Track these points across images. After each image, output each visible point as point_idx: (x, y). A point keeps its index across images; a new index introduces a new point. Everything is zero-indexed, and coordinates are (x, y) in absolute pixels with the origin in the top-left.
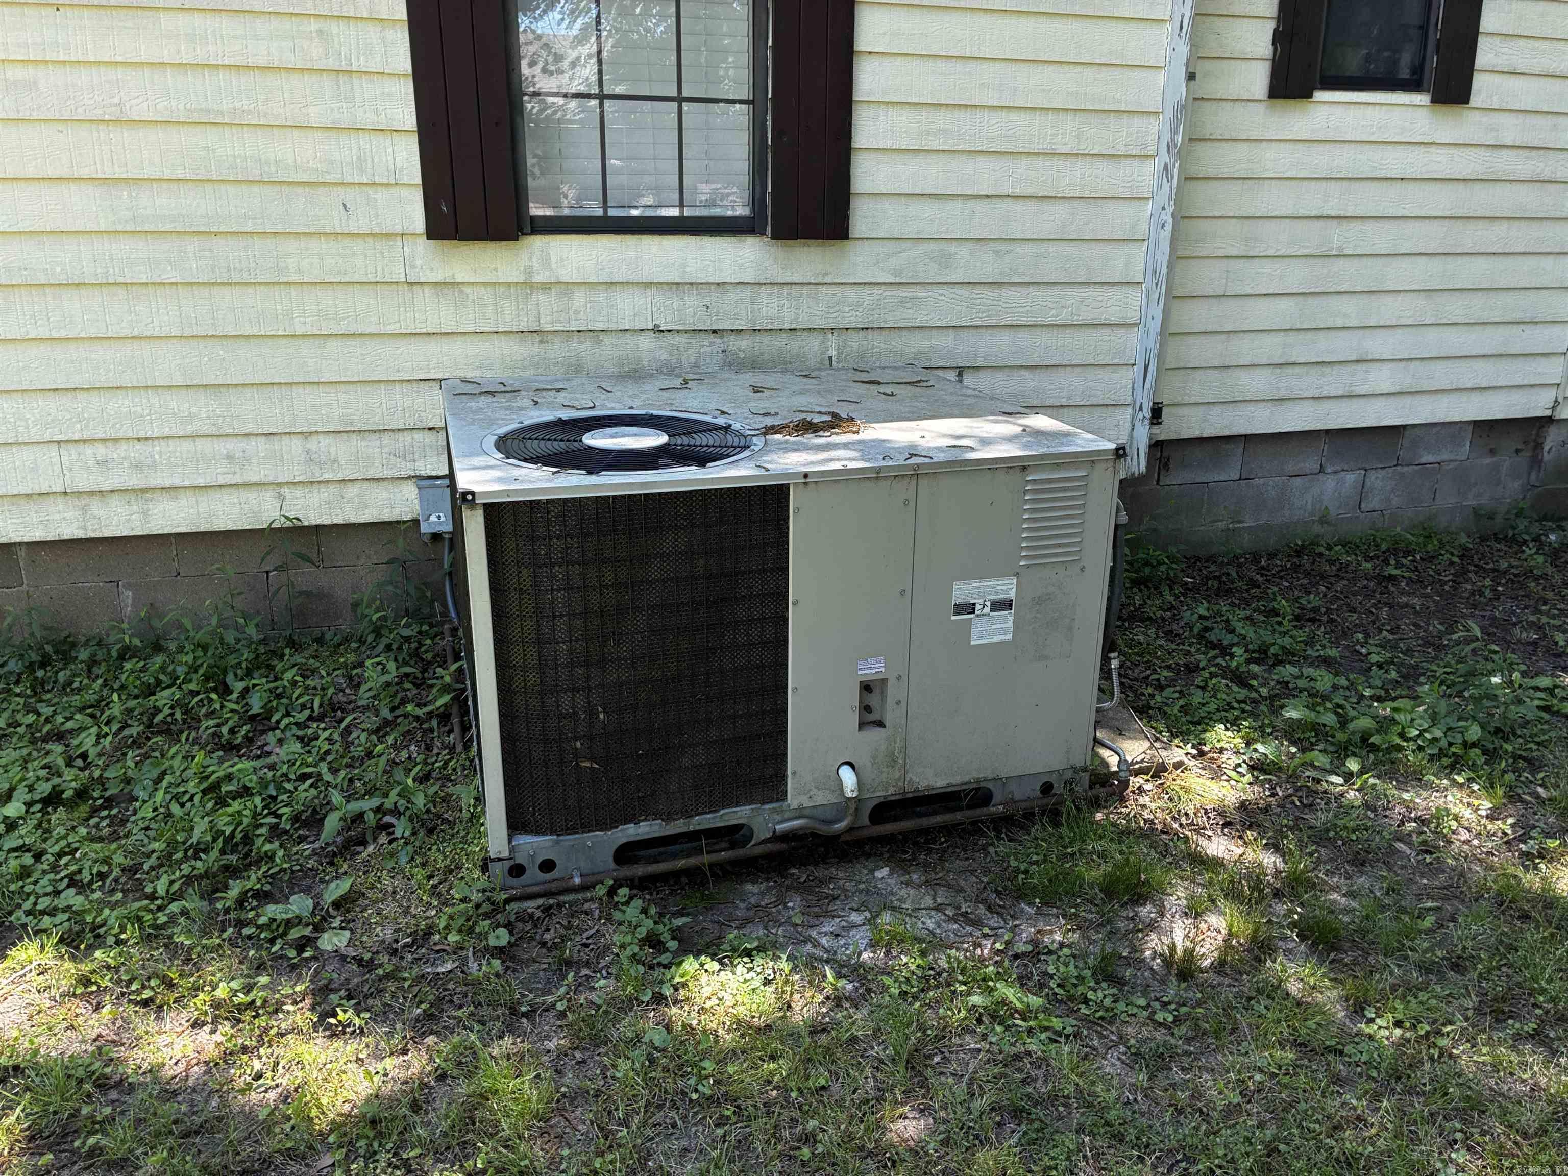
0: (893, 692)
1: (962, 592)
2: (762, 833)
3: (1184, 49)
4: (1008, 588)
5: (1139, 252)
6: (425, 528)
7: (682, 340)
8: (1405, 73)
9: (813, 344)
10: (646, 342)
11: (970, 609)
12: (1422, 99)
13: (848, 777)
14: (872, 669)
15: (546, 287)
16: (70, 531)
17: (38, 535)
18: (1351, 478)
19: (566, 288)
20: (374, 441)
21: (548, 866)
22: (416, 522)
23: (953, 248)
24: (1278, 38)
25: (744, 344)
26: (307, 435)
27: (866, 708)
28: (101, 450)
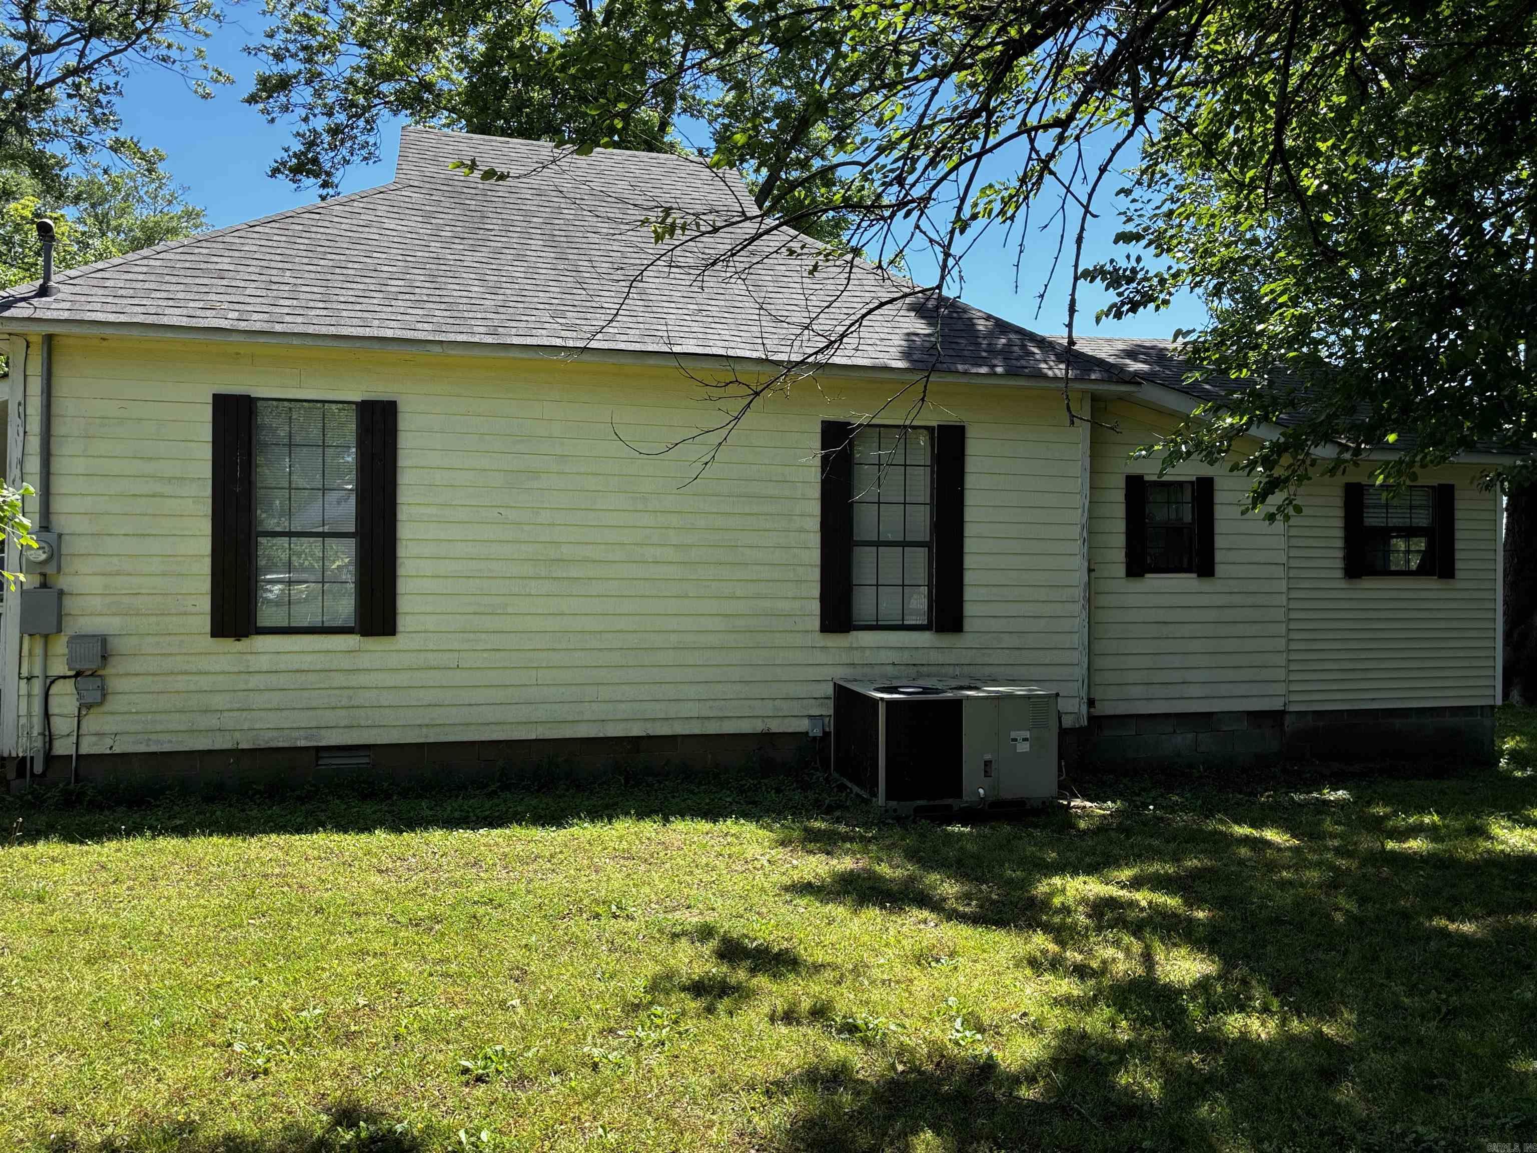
0: (994, 766)
1: (1013, 734)
2: (956, 808)
3: (1086, 564)
4: (1027, 734)
5: (1076, 637)
6: (811, 734)
7: (903, 668)
8: (1185, 566)
9: (950, 670)
10: (890, 669)
11: (1016, 740)
12: (1194, 575)
13: (981, 791)
14: (988, 757)
15: (857, 648)
16: (697, 731)
17: (687, 732)
18: (1190, 736)
19: (863, 649)
20: (795, 702)
21: (895, 811)
22: (807, 733)
23: (1002, 635)
24: (1127, 555)
25: (925, 669)
26: (775, 699)
27: (986, 772)
28: (711, 702)
